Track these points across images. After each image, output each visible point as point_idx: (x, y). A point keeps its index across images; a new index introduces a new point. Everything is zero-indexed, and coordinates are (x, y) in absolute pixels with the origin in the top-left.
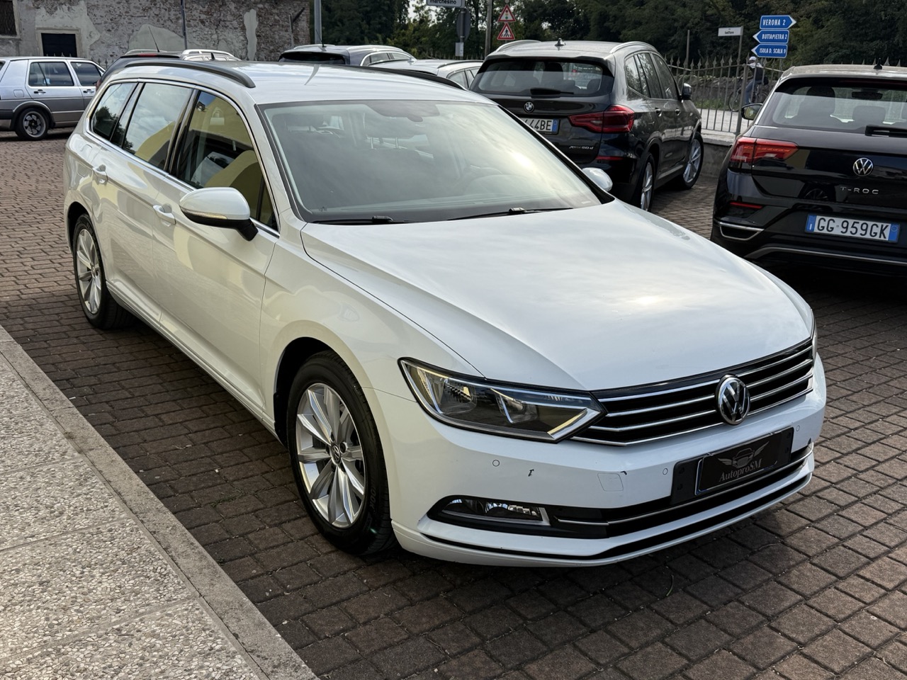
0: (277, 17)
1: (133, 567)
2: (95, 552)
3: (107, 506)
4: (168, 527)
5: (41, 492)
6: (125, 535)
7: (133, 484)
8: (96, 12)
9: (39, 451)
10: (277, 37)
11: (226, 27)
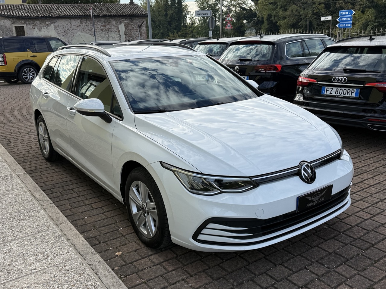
0: (132, 26)
1: (82, 283)
2: (63, 276)
3: (68, 252)
4: (97, 262)
5: (39, 246)
6: (77, 267)
7: (80, 241)
8: (58, 28)
9: (37, 226)
10: (133, 34)
11: (112, 31)
